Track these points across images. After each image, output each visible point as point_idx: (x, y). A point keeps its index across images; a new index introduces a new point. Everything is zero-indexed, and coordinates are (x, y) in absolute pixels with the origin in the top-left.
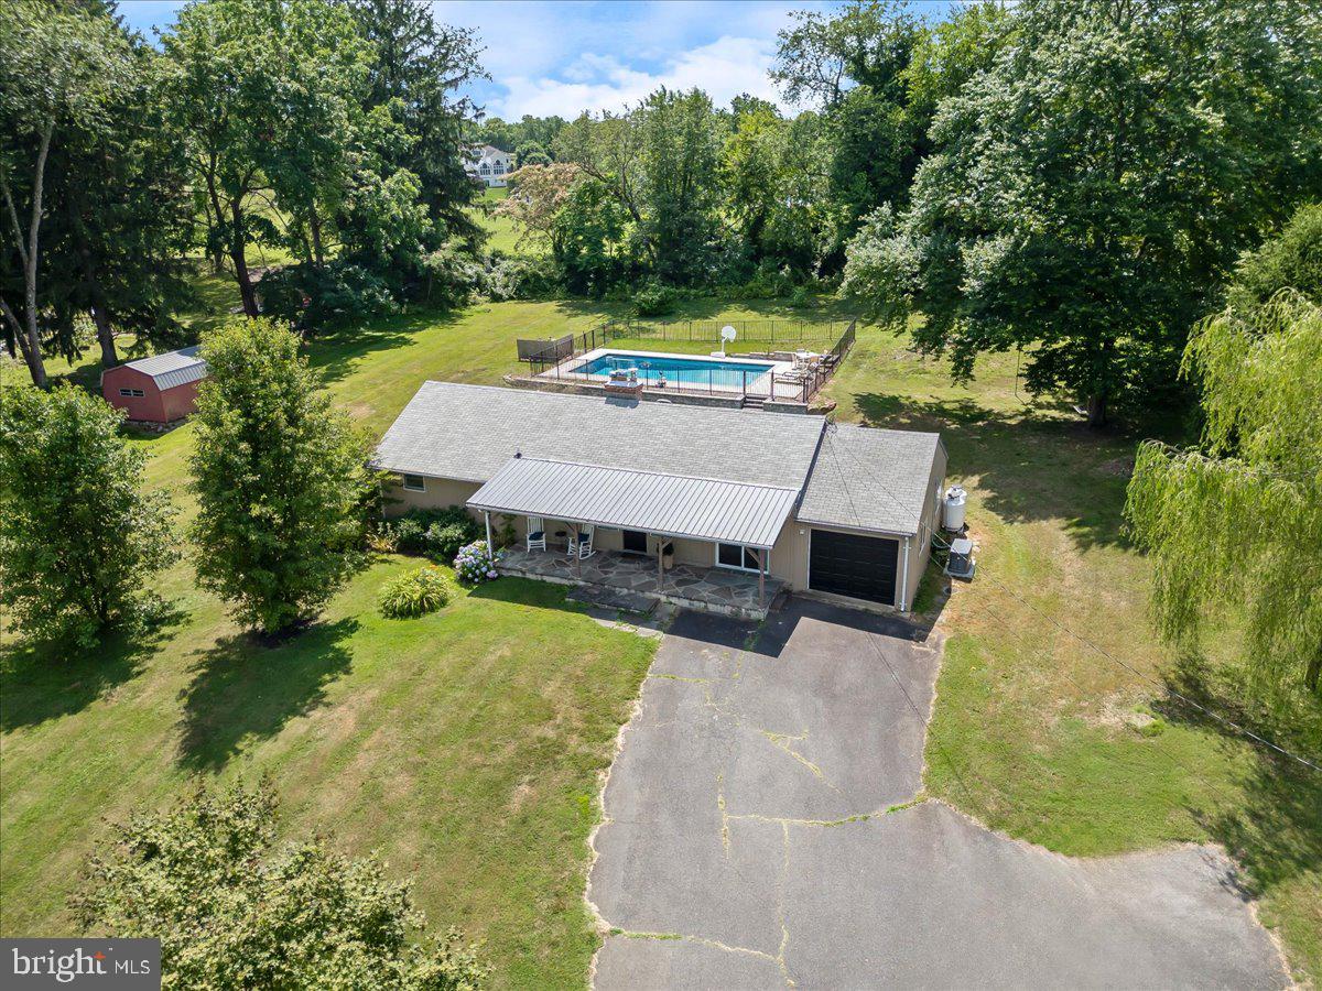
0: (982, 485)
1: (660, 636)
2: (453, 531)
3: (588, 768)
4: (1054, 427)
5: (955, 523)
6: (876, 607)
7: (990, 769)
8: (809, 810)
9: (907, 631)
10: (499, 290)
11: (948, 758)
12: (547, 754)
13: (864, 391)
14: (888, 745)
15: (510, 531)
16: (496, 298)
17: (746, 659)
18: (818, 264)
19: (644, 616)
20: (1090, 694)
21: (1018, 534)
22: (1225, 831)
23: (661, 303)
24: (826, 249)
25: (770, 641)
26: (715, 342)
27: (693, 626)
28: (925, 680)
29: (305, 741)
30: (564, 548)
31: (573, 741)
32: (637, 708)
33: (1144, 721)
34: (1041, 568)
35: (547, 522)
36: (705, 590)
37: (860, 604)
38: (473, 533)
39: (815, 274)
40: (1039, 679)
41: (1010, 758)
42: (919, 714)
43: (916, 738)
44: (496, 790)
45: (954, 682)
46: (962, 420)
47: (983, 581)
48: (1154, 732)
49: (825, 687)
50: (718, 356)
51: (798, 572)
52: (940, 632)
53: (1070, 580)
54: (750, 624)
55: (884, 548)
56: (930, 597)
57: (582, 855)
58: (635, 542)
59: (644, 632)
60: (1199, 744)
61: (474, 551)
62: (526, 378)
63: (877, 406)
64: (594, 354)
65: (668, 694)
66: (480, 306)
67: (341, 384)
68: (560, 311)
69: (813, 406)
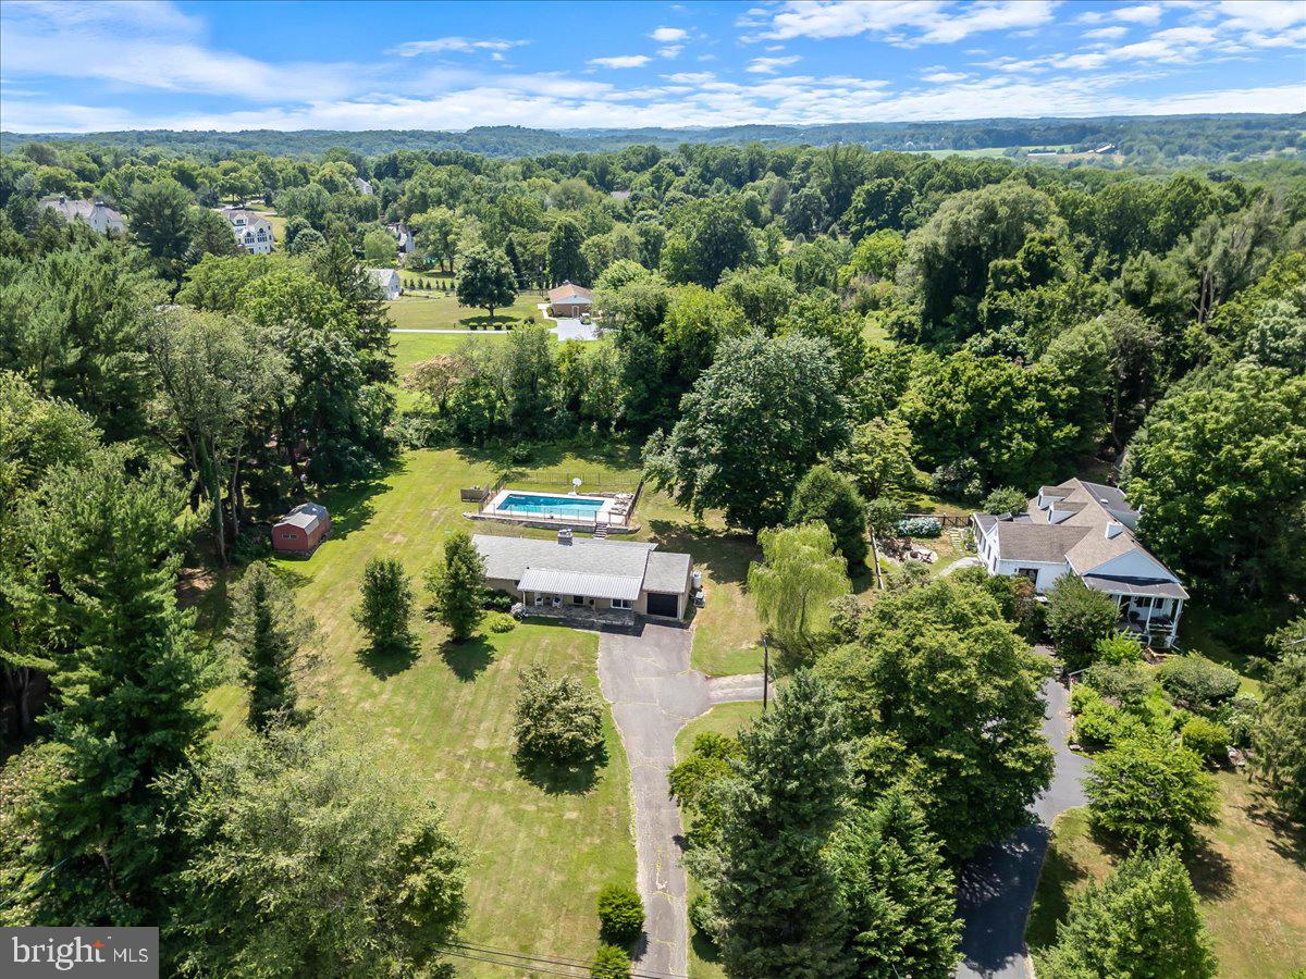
0: (708, 568)
1: (599, 633)
2: (507, 600)
3: (592, 671)
4: (739, 537)
5: (698, 586)
6: (671, 619)
7: (707, 661)
8: (659, 675)
9: (684, 626)
10: (415, 442)
11: (697, 660)
12: (578, 668)
13: (654, 518)
14: (680, 659)
15: (529, 598)
16: (414, 447)
17: (630, 638)
18: (614, 423)
19: (591, 627)
20: (739, 641)
21: (722, 588)
23: (529, 455)
24: (618, 414)
25: (638, 633)
26: (567, 483)
27: (607, 628)
28: (689, 640)
29: (497, 671)
30: (550, 604)
31: (584, 664)
32: (600, 654)
33: (754, 646)
34: (729, 601)
35: (542, 594)
36: (611, 616)
37: (666, 618)
38: (515, 600)
39: (612, 429)
40: (725, 638)
41: (714, 658)
42: (688, 650)
43: (687, 656)
45: (698, 641)
46: (699, 535)
47: (709, 606)
48: (756, 649)
49: (658, 644)
50: (572, 495)
51: (643, 610)
52: (693, 626)
54: (629, 627)
55: (674, 598)
56: (689, 614)
57: (598, 689)
58: (578, 600)
59: (593, 632)
60: (767, 650)
61: (518, 607)
62: (477, 515)
63: (661, 528)
64: (503, 495)
65: (609, 651)
66: (407, 455)
67: (374, 521)
68: (462, 458)
69: (630, 528)
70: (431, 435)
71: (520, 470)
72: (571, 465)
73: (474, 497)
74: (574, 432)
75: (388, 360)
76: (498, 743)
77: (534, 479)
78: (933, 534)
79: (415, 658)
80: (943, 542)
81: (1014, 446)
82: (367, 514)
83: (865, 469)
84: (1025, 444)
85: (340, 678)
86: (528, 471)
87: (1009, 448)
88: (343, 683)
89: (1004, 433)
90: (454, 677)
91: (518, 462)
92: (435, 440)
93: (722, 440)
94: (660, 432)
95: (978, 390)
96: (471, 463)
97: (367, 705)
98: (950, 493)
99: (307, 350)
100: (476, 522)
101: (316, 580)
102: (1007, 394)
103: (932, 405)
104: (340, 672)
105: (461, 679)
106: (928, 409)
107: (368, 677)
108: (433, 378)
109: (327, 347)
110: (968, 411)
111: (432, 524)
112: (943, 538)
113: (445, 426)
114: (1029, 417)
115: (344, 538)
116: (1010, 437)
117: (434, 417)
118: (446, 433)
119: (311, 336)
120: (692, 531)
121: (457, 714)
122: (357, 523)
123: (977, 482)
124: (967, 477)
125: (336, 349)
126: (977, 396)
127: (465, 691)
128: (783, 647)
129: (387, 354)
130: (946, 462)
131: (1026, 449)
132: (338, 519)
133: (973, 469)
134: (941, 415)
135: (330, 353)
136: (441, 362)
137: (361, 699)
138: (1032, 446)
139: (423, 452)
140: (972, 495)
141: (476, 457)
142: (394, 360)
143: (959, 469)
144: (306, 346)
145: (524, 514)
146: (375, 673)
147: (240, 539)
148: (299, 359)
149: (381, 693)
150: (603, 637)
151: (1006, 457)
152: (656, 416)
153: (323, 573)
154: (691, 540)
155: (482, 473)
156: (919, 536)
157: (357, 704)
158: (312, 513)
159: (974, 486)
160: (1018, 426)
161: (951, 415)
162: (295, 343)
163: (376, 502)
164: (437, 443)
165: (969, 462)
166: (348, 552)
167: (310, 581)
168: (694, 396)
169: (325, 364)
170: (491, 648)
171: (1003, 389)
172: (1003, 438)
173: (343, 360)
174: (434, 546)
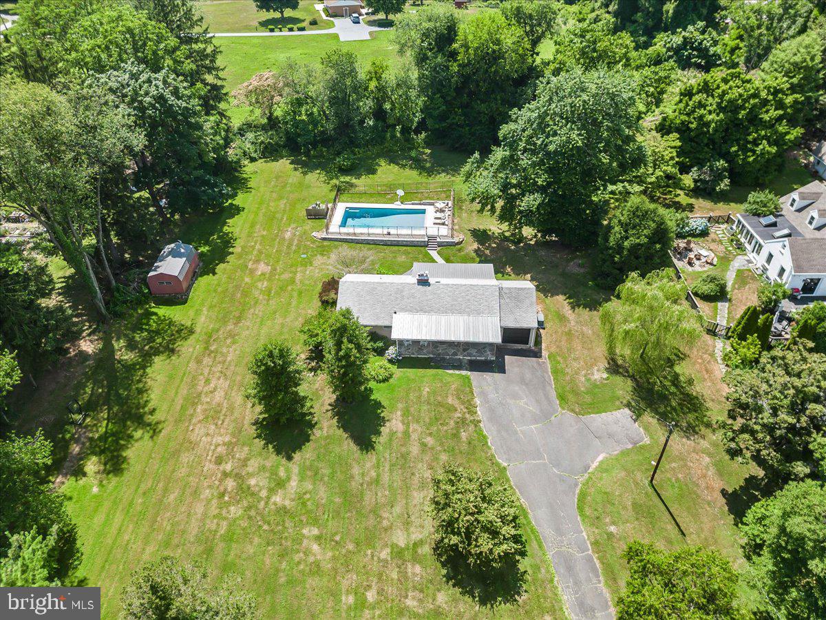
1: (469, 373)
2: (381, 344)
3: (476, 423)
6: (525, 348)
7: (571, 397)
8: (536, 421)
9: (537, 354)
10: (253, 155)
11: (562, 398)
13: (472, 227)
14: (547, 397)
15: (402, 345)
16: (253, 160)
17: (497, 376)
19: (459, 366)
20: (589, 368)
22: (628, 405)
25: (502, 369)
27: (474, 366)
28: (547, 373)
31: (467, 416)
32: (477, 401)
33: (605, 375)
34: (563, 319)
36: (474, 351)
37: (519, 346)
38: (388, 345)
40: (576, 365)
41: (576, 393)
42: (550, 385)
43: (553, 394)
44: (456, 436)
45: (556, 372)
48: (607, 379)
49: (522, 381)
50: (397, 205)
52: (545, 353)
53: (573, 323)
54: (491, 362)
56: (538, 340)
57: (490, 448)
59: (464, 373)
60: (618, 379)
61: (392, 351)
62: (324, 235)
63: (481, 236)
64: (341, 208)
65: (483, 394)
66: (249, 168)
67: (237, 250)
68: (296, 169)
69: (456, 240)
70: (266, 148)
71: (347, 179)
72: (387, 172)
73: (318, 215)
74: (384, 138)
75: (219, 83)
76: (416, 536)
77: (362, 189)
78: (704, 233)
79: (312, 426)
80: (714, 241)
81: (759, 149)
82: (227, 242)
83: (649, 180)
84: (769, 149)
85: (244, 463)
86: (354, 181)
87: (754, 152)
88: (250, 469)
89: (750, 138)
90: (353, 447)
91: (345, 171)
92: (270, 152)
93: (546, 172)
94: (477, 155)
95: (730, 101)
96: (305, 173)
97: (277, 499)
98: (703, 190)
99: (148, 99)
100: (326, 243)
101: (198, 329)
102: (754, 106)
103: (688, 115)
104: (243, 456)
105: (361, 449)
106: (684, 118)
107: (273, 459)
108: (260, 96)
109: (168, 95)
110: (721, 121)
111: (289, 247)
112: (712, 236)
113: (276, 138)
114: (771, 125)
115: (214, 274)
116: (755, 143)
117: (264, 128)
118: (277, 144)
119: (149, 81)
120: (506, 239)
121: (368, 499)
122: (221, 252)
123: (727, 181)
124: (718, 177)
125: (176, 93)
126: (731, 108)
127: (368, 465)
128: (633, 377)
129: (217, 77)
130: (701, 164)
131: (768, 152)
132: (204, 249)
133: (724, 169)
134: (699, 125)
135: (172, 100)
136: (266, 84)
137: (272, 491)
138: (774, 150)
139: (260, 164)
140: (722, 191)
141: (307, 166)
142: (224, 83)
143: (712, 170)
144: (147, 94)
145: (365, 230)
146: (278, 452)
147: (118, 290)
148: (142, 109)
149: (289, 479)
150: (474, 376)
151: (751, 159)
152: (452, 124)
153: (203, 319)
154: (509, 247)
155: (317, 183)
156: (694, 236)
157: (268, 498)
158: (180, 255)
159: (724, 184)
160: (763, 133)
161: (707, 124)
162: (136, 93)
163: (234, 226)
164: (271, 154)
165: (721, 163)
166: (220, 289)
167: (191, 332)
168: (512, 126)
169: (168, 111)
170: (378, 405)
171: (752, 101)
172: (749, 142)
173: (184, 104)
174: (295, 273)
